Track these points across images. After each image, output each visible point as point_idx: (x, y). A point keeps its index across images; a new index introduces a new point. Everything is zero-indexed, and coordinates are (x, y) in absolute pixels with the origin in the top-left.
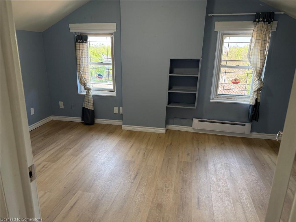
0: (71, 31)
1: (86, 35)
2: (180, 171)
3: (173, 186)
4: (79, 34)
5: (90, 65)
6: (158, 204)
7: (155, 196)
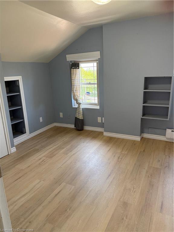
0: (67, 60)
1: (78, 62)
2: (149, 176)
3: (140, 188)
4: (74, 62)
5: (81, 86)
6: (125, 202)
7: (122, 195)
